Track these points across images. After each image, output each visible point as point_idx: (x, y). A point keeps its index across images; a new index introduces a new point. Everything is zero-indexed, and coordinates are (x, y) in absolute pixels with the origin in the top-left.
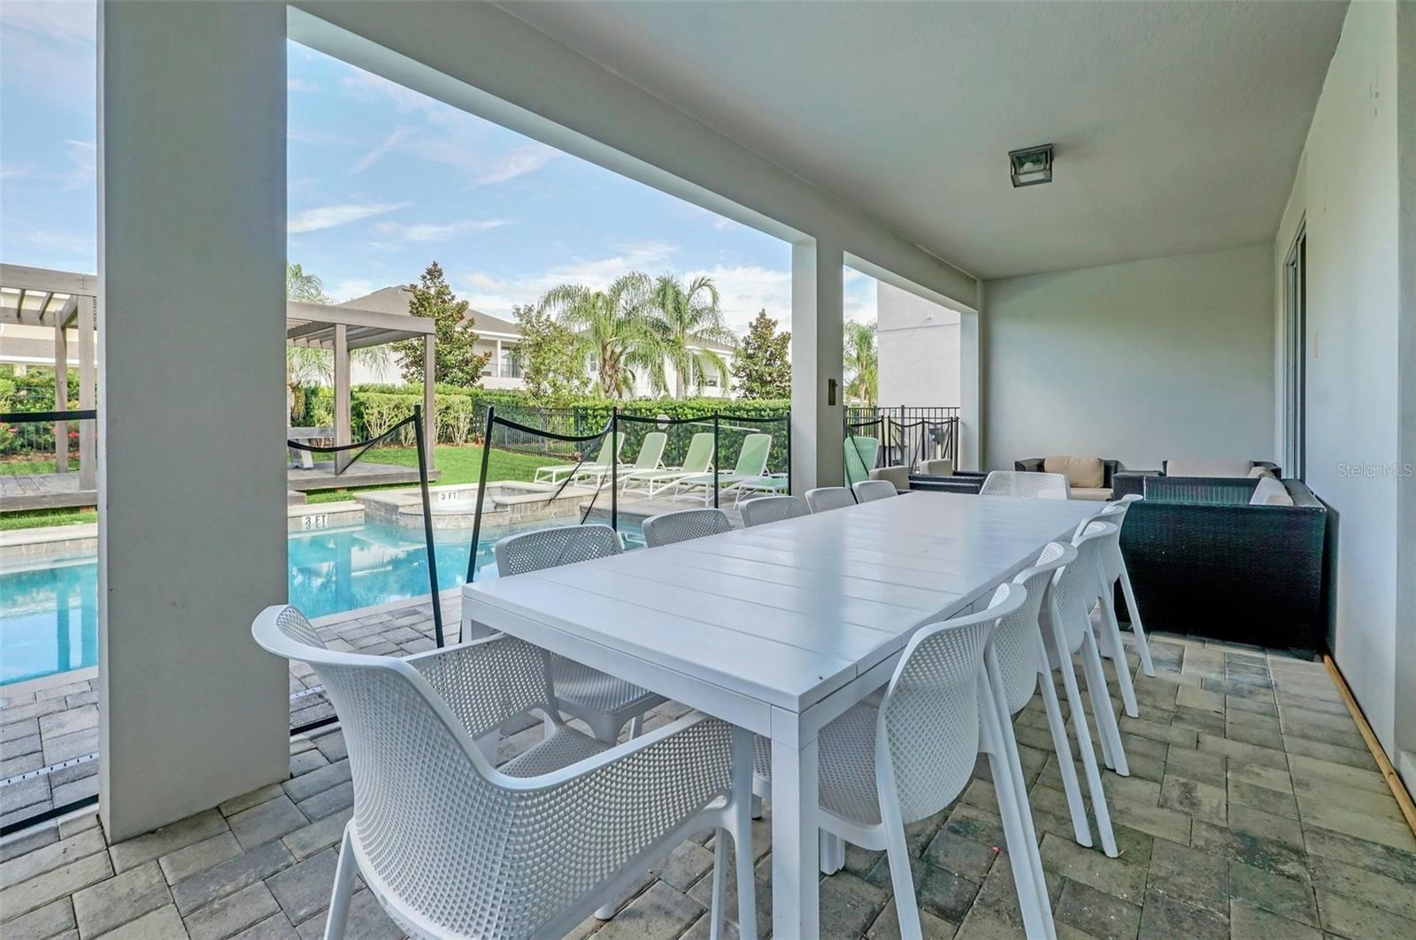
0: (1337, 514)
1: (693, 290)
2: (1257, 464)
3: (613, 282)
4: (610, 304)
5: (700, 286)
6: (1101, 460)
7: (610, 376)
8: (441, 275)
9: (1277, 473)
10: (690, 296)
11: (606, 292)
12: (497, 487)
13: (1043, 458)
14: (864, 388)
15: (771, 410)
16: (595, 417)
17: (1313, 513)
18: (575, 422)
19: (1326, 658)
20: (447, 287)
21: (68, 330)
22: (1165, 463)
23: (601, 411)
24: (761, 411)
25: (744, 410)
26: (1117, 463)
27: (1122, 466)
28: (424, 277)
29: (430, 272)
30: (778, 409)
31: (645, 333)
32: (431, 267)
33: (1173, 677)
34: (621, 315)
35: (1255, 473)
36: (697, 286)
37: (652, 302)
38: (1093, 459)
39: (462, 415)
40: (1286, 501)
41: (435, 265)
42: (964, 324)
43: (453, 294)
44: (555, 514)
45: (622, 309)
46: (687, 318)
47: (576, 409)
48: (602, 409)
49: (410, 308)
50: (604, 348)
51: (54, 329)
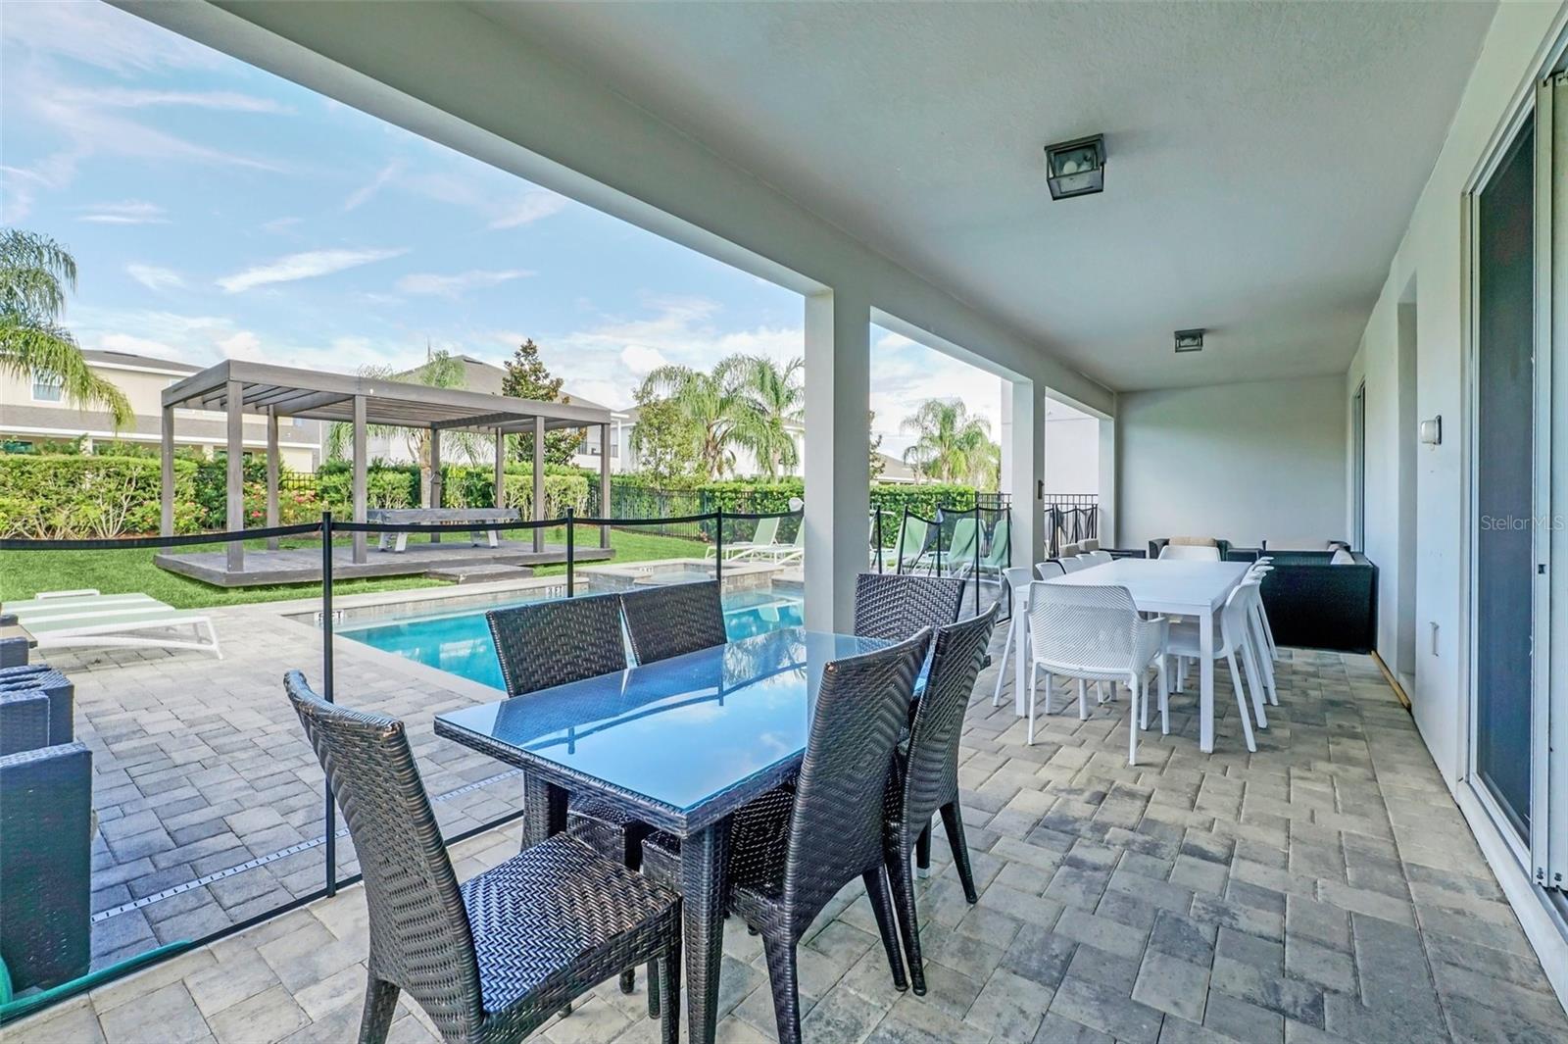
0: (1378, 569)
1: (789, 370)
2: (1333, 543)
3: (716, 364)
4: (712, 385)
5: (796, 366)
6: (1215, 540)
7: (713, 457)
8: (535, 352)
9: (1347, 548)
10: (786, 376)
11: (708, 373)
12: (680, 564)
13: (1167, 538)
14: (947, 469)
15: (906, 495)
16: (723, 499)
17: (1366, 568)
18: (701, 503)
19: (1373, 652)
20: (540, 364)
21: (279, 418)
22: (1264, 543)
23: (729, 494)
24: (895, 495)
25: (879, 494)
26: (1227, 542)
27: (1231, 545)
28: (518, 354)
29: (524, 349)
30: (913, 494)
31: (752, 415)
32: (526, 344)
33: (1289, 661)
34: (723, 395)
35: (1332, 548)
36: (792, 366)
37: (751, 383)
38: (1210, 538)
39: (579, 496)
40: (1351, 562)
41: (530, 342)
42: (1102, 429)
43: (547, 371)
44: (756, 585)
45: (724, 389)
46: (782, 399)
47: (702, 491)
48: (730, 491)
49: (503, 386)
50: (708, 429)
51: (266, 417)
